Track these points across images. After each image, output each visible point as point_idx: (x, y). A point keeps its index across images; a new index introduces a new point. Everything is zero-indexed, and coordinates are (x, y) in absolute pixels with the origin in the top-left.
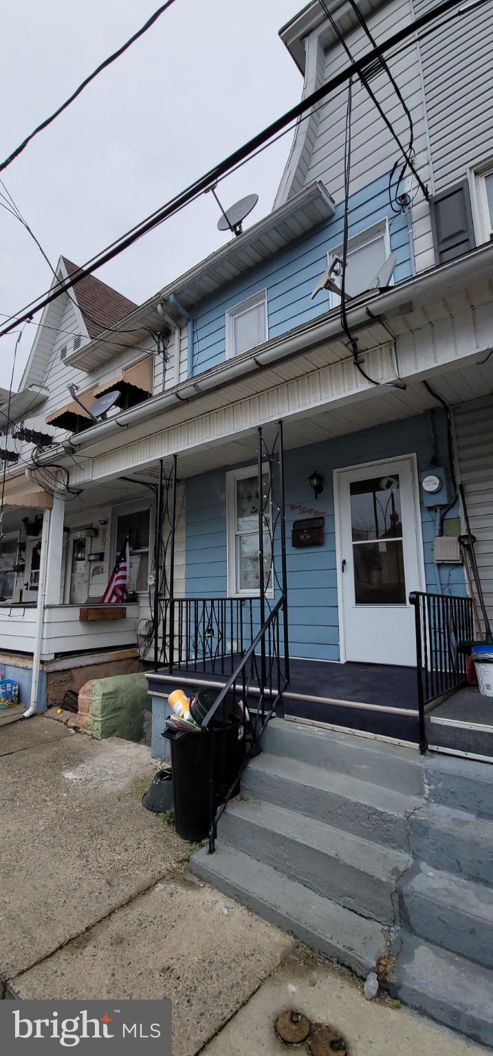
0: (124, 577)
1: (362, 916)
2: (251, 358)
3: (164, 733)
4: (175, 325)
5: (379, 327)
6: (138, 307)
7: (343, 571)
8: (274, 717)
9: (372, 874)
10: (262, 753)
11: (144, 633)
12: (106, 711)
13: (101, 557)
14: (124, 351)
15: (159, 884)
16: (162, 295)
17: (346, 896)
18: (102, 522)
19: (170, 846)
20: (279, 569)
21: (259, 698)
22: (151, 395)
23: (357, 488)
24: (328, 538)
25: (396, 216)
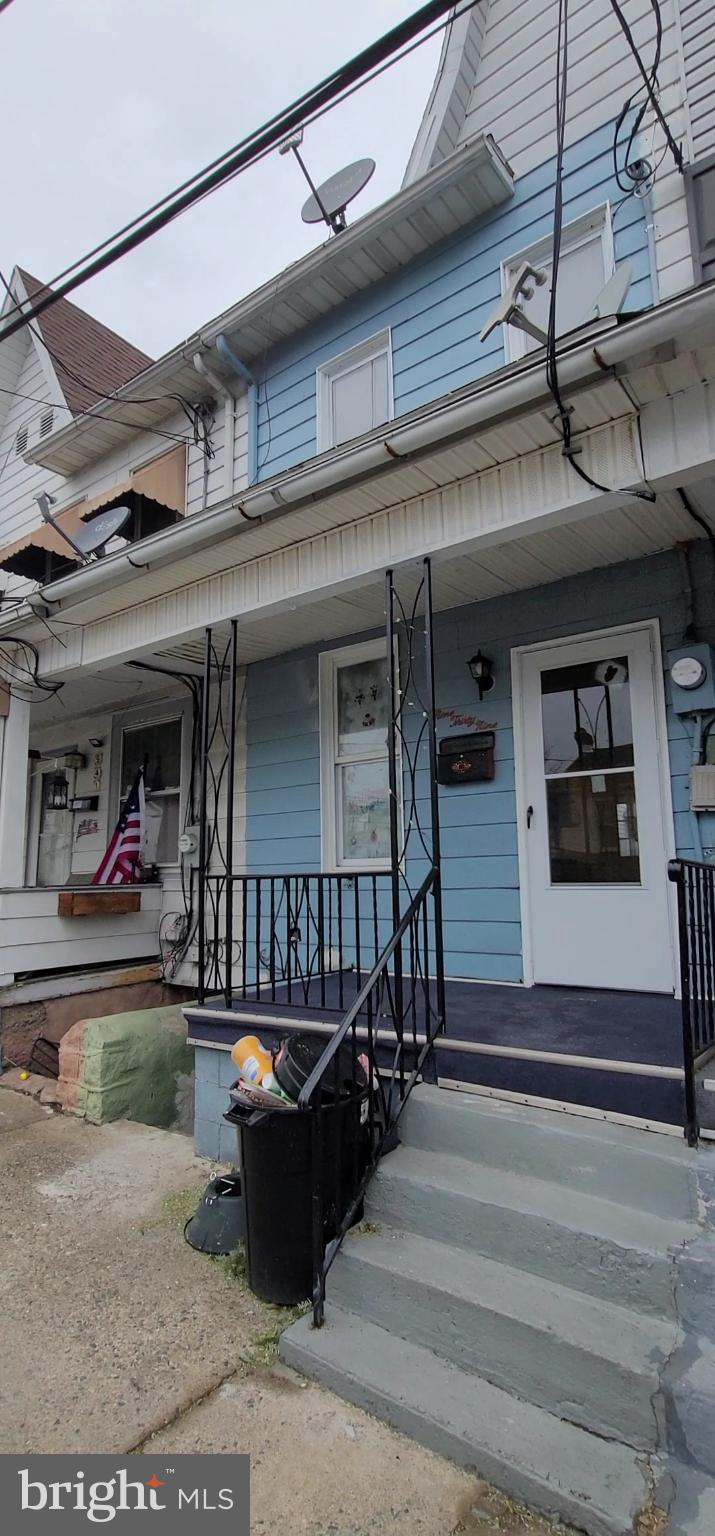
0: (136, 839)
1: (599, 1435)
2: (379, 442)
3: (229, 1114)
4: (224, 391)
5: (612, 385)
6: (155, 363)
7: (529, 827)
8: (419, 1083)
9: (616, 1362)
10: (400, 1146)
11: (173, 937)
12: (110, 1076)
13: (93, 804)
14: (135, 438)
15: (226, 1386)
16: (203, 337)
17: (568, 1400)
18: (96, 743)
19: (241, 1316)
20: (426, 821)
21: (396, 1050)
22: (182, 517)
23: (553, 681)
24: (501, 769)
25: (626, 198)
